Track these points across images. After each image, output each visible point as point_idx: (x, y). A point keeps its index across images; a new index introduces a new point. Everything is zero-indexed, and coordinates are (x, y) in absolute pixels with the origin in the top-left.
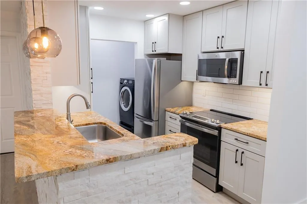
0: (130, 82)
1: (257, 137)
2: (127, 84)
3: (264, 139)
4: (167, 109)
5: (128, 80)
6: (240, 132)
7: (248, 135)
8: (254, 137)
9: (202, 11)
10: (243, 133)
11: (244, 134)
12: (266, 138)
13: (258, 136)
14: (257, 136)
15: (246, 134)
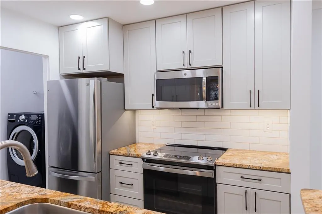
0: (34, 118)
1: (275, 170)
2: (27, 121)
3: (286, 171)
4: (113, 151)
5: (28, 115)
6: (247, 167)
7: (261, 170)
8: (271, 170)
9: (155, 20)
10: (253, 167)
11: (255, 168)
12: (288, 170)
13: (276, 168)
14: (274, 168)
15: (258, 168)
